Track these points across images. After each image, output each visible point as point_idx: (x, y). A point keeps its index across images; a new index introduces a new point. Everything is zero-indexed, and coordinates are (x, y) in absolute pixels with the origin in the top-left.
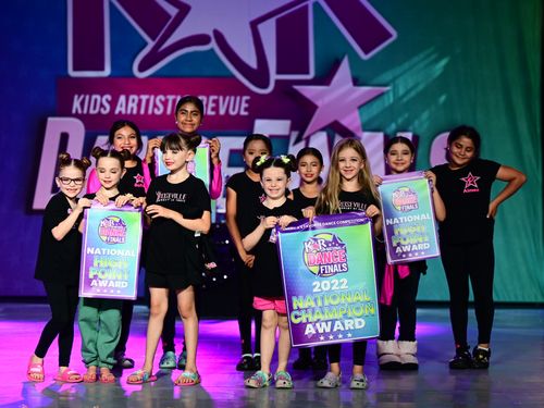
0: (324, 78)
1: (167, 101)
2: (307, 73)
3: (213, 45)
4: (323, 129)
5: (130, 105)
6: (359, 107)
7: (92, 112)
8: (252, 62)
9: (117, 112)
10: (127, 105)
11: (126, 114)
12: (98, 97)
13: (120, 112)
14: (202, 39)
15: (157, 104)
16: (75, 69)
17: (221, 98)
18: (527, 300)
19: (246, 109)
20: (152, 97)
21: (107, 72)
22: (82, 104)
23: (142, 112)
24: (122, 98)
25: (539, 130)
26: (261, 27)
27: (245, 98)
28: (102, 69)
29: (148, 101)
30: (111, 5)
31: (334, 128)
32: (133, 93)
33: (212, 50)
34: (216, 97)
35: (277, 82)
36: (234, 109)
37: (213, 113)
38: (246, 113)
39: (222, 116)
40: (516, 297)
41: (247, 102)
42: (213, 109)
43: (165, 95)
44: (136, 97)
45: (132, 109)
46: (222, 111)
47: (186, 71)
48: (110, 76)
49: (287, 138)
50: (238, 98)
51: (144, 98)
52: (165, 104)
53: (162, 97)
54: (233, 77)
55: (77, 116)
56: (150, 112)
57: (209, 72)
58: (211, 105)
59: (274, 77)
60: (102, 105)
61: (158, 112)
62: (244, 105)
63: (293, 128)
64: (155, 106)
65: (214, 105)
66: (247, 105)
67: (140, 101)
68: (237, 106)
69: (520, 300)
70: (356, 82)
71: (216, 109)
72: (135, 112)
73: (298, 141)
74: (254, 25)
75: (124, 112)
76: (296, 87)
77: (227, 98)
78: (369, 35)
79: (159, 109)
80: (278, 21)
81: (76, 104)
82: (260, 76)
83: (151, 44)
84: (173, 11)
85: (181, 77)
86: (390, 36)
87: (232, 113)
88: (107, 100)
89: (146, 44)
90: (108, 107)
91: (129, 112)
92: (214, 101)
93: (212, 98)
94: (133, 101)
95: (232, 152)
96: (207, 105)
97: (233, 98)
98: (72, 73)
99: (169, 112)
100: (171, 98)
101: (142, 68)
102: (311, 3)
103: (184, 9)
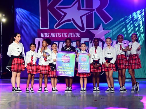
0: (97, 28)
1: (62, 34)
2: (93, 27)
3: (72, 22)
5: (54, 35)
6: (105, 35)
7: (45, 37)
8: (81, 25)
9: (51, 37)
10: (53, 35)
12: (47, 33)
14: (70, 20)
15: (60, 35)
16: (41, 27)
18: (143, 77)
19: (79, 36)
21: (48, 28)
22: (43, 35)
23: (56, 37)
24: (52, 34)
26: (82, 18)
27: (79, 33)
29: (58, 34)
30: (49, 13)
33: (72, 23)
35: (86, 29)
40: (140, 77)
41: (80, 34)
42: (72, 36)
44: (55, 33)
46: (74, 36)
48: (49, 29)
49: (89, 42)
51: (57, 33)
52: (61, 35)
54: (77, 28)
55: (42, 38)
56: (58, 37)
57: (71, 27)
58: (72, 35)
59: (85, 28)
60: (47, 35)
61: (60, 37)
62: (79, 35)
63: (90, 40)
64: (59, 35)
67: (56, 34)
68: (78, 35)
69: (141, 77)
70: (104, 29)
71: (73, 36)
72: (55, 37)
73: (90, 43)
74: (81, 17)
76: (90, 31)
77: (75, 33)
78: (107, 19)
83: (58, 22)
84: (63, 14)
86: (111, 19)
87: (76, 36)
89: (57, 22)
90: (49, 35)
91: (53, 37)
92: (72, 34)
93: (72, 33)
96: (71, 35)
99: (62, 36)
100: (63, 33)
101: (56, 27)
102: (93, 12)
103: (65, 14)
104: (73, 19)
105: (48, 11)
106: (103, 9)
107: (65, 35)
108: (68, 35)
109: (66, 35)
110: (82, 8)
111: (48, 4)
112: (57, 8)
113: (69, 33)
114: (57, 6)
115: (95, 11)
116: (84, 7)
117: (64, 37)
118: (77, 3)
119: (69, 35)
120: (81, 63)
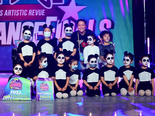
0: (67, 4)
2: (62, 2)
4: (67, 19)
5: (9, 13)
6: (78, 12)
9: (5, 15)
10: (8, 13)
11: (8, 16)
13: (6, 15)
15: (17, 13)
17: (36, 10)
19: (44, 14)
20: (15, 11)
23: (12, 15)
24: (6, 11)
25: (132, 18)
29: (14, 12)
31: (70, 19)
32: (10, 9)
34: (34, 10)
35: (53, 5)
36: (40, 14)
37: (34, 15)
38: (44, 15)
39: (37, 16)
41: (44, 11)
42: (34, 14)
43: (19, 10)
44: (10, 11)
45: (9, 14)
46: (37, 14)
48: (2, 4)
49: (56, 22)
50: (41, 10)
51: (13, 11)
52: (19, 12)
53: (18, 11)
54: (40, 4)
56: (15, 15)
58: (33, 12)
59: (52, 4)
61: (17, 15)
62: (43, 12)
63: (58, 19)
64: (16, 13)
65: (34, 12)
66: (44, 12)
67: (12, 12)
68: (41, 13)
70: (77, 5)
71: (35, 14)
72: (10, 15)
73: (59, 23)
75: (7, 15)
76: (59, 7)
77: (38, 10)
79: (17, 14)
85: (24, 4)
88: (2, 11)
90: (2, 14)
91: (8, 15)
92: (34, 11)
93: (33, 10)
94: (10, 12)
95: (40, 26)
96: (32, 13)
97: (40, 10)
99: (20, 15)
100: (21, 11)
101: (12, 2)
107: (24, 13)
108: (28, 13)
109: (26, 12)
113: (30, 10)
117: (23, 15)
119: (30, 13)
120: (41, 93)
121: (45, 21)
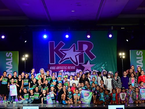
0: (86, 63)
3: (70, 59)
6: (91, 67)
7: (53, 69)
9: (56, 69)
10: (58, 68)
12: (54, 67)
14: (68, 58)
21: (55, 63)
24: (57, 67)
27: (74, 66)
28: (54, 63)
33: (70, 60)
47: (66, 63)
48: (55, 64)
51: (60, 67)
53: (63, 67)
54: (73, 63)
55: (51, 70)
59: (79, 63)
68: (74, 68)
70: (90, 64)
71: (70, 68)
74: (76, 56)
76: (82, 65)
77: (72, 67)
78: (92, 57)
80: (79, 56)
81: (51, 68)
82: (77, 63)
83: (61, 59)
84: (64, 54)
86: (95, 57)
98: (50, 64)
101: (60, 63)
102: (84, 53)
103: (66, 54)
104: (70, 57)
105: (55, 52)
106: (90, 51)
108: (67, 68)
110: (76, 50)
111: (55, 48)
112: (60, 50)
114: (60, 49)
115: (85, 52)
116: (77, 50)
118: (73, 47)
121: (75, 72)
